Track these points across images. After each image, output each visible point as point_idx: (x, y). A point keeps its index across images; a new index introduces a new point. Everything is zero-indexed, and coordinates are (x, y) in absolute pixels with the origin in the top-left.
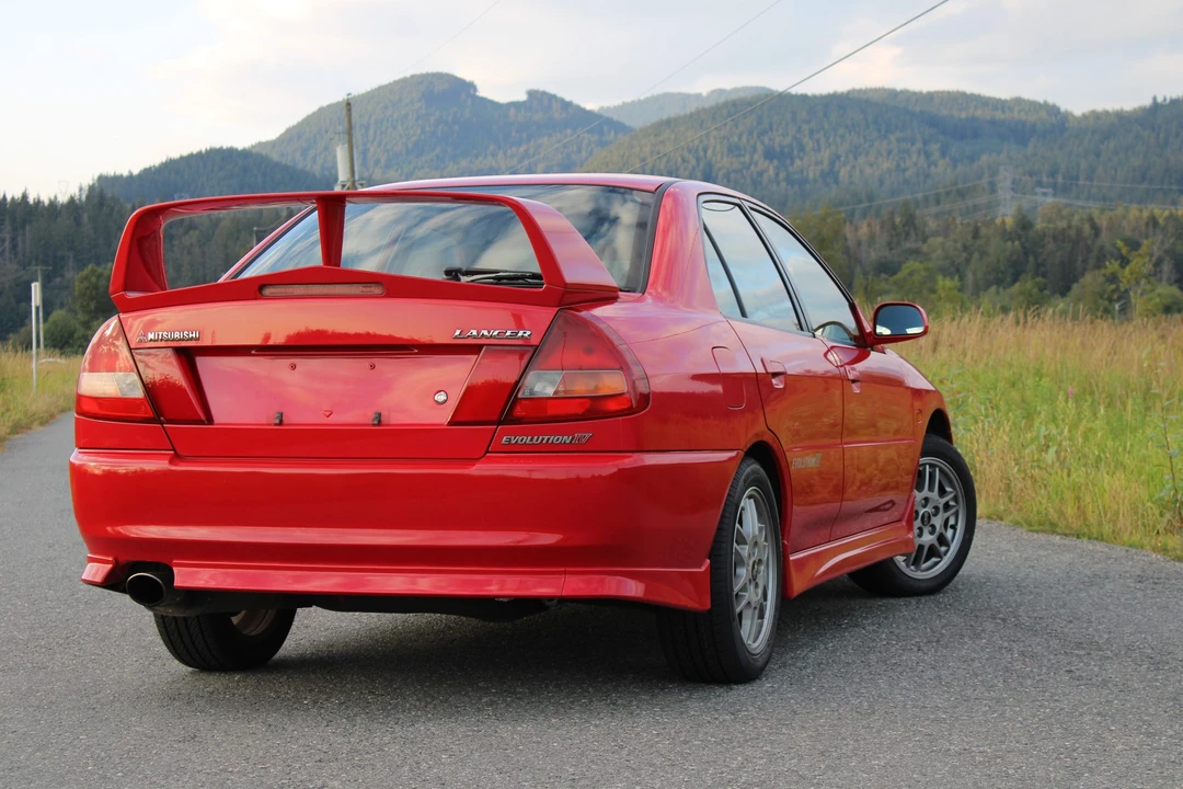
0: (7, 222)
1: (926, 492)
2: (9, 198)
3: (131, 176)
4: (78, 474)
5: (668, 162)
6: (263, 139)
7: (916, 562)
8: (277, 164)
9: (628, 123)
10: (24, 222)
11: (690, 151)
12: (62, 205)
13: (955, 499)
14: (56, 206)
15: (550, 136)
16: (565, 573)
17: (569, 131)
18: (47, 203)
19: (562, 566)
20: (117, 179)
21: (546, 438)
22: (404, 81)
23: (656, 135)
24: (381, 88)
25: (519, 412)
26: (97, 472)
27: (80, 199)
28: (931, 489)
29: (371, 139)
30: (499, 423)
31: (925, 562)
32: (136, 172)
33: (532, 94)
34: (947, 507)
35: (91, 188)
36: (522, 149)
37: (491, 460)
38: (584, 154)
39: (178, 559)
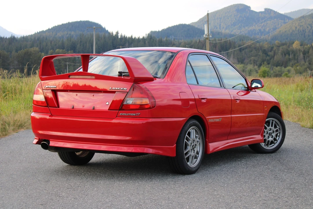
0: (127, 43)
1: (270, 127)
2: (128, 37)
3: (159, 31)
4: (33, 119)
5: (303, 28)
6: (193, 22)
7: (267, 145)
8: (197, 28)
9: (292, 17)
10: (131, 43)
11: (309, 25)
12: (141, 39)
13: (279, 129)
14: (139, 39)
15: (270, 21)
16: (133, 146)
17: (276, 19)
18: (137, 38)
19: (132, 145)
20: (155, 32)
21: (130, 114)
22: (231, 6)
23: (300, 21)
24: (225, 8)
25: (123, 108)
26: (38, 118)
27: (146, 37)
28: (272, 126)
29: (222, 21)
30: (119, 110)
31: (270, 145)
32: (160, 30)
33: (266, 9)
34: (277, 131)
35: (149, 34)
36: (262, 24)
37: (117, 119)
38: (279, 26)
39: (51, 139)
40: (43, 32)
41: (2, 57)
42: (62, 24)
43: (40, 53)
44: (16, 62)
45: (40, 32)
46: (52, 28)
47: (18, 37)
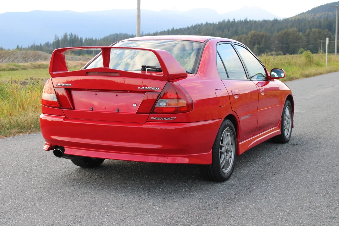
16: (168, 156)
19: (167, 154)
21: (163, 118)
25: (155, 111)
30: (150, 113)
37: (147, 124)
40: (303, 14)
41: (264, 38)
42: (321, 6)
43: (298, 33)
44: (276, 42)
45: (300, 14)
46: (311, 10)
47: (280, 20)
